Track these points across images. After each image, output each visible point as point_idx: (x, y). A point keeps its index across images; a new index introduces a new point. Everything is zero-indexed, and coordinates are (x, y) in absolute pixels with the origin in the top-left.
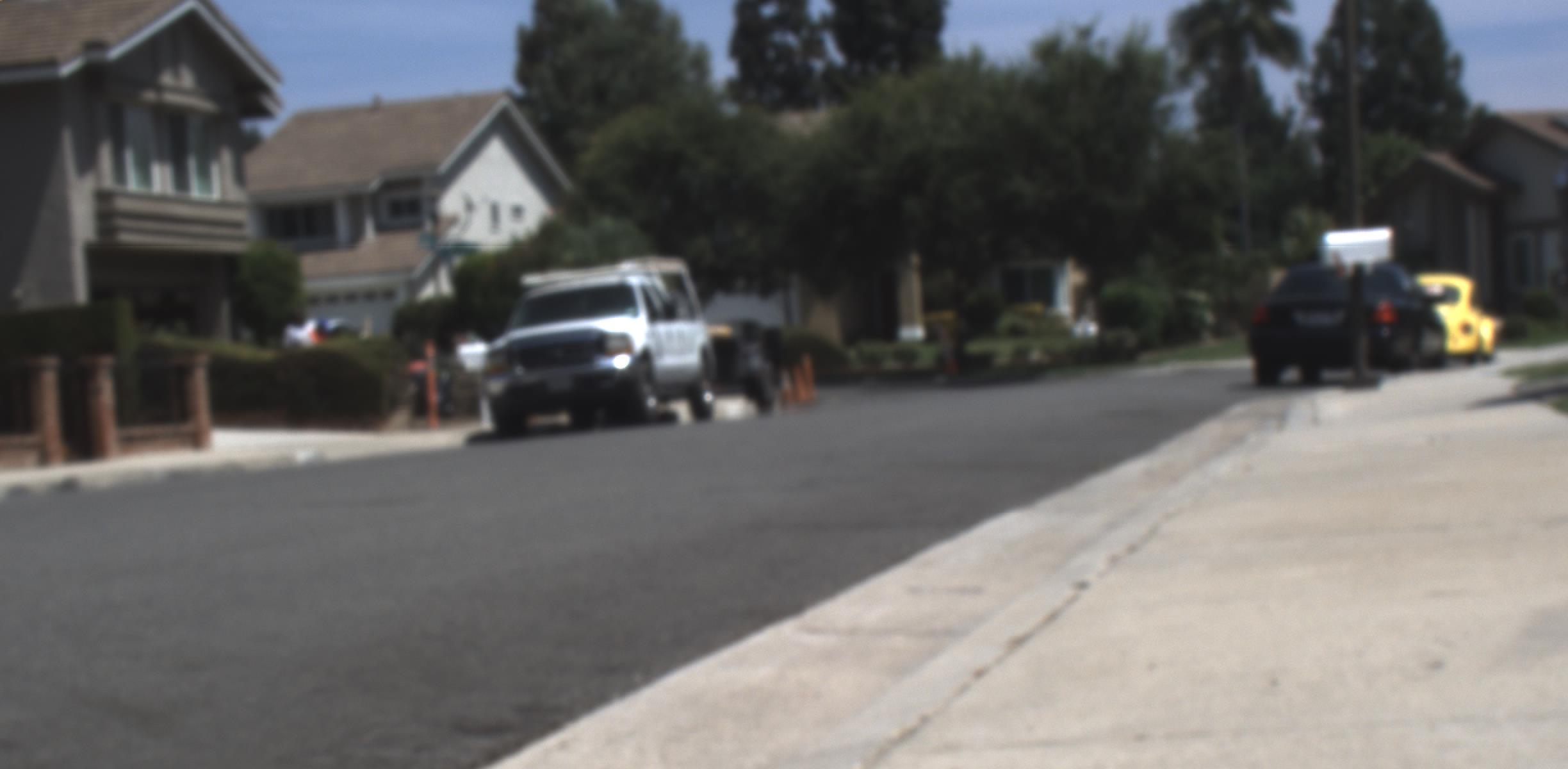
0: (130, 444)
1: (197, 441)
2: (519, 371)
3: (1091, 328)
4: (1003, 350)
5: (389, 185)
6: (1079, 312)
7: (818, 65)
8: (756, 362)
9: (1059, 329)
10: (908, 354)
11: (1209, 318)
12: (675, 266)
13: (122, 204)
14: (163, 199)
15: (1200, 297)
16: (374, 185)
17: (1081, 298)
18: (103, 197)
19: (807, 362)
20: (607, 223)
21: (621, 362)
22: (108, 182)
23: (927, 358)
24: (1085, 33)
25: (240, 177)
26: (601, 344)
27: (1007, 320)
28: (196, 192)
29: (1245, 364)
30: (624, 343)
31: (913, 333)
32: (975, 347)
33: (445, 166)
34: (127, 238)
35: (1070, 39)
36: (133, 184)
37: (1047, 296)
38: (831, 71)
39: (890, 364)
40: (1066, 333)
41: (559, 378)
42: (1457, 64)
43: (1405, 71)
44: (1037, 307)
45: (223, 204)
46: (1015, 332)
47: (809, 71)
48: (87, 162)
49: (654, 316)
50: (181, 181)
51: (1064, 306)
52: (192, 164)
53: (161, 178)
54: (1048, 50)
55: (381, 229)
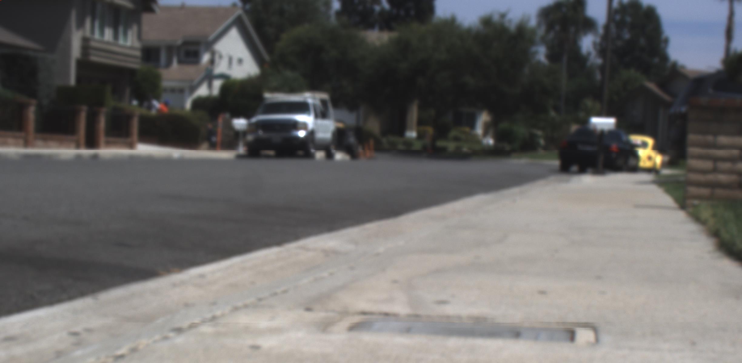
0: (108, 144)
1: (131, 146)
2: (261, 133)
3: (490, 141)
4: (451, 146)
5: (186, 43)
6: (485, 134)
7: (377, 8)
8: (352, 140)
9: (476, 140)
10: (408, 143)
11: (542, 142)
12: (325, 96)
13: (93, 44)
14: (108, 43)
15: (539, 133)
16: (179, 42)
17: (487, 128)
18: (85, 41)
19: (372, 142)
20: (289, 74)
21: (302, 134)
22: (88, 34)
23: (418, 146)
24: (503, 16)
25: (139, 36)
26: (296, 125)
27: (453, 133)
28: (121, 41)
29: (556, 163)
30: (304, 126)
31: (412, 134)
32: (440, 143)
33: (212, 37)
34: (94, 58)
35: (496, 18)
36: (97, 36)
37: (472, 125)
38: (383, 11)
39: (401, 147)
40: (479, 142)
41: (276, 137)
42: (666, 41)
43: (642, 42)
44: (467, 129)
45: (132, 48)
46: (456, 139)
47: (372, 11)
48: (80, 24)
49: (316, 116)
50: (116, 36)
51: (479, 130)
52: (121, 30)
53: (108, 34)
54: (487, 22)
55: (180, 62)
